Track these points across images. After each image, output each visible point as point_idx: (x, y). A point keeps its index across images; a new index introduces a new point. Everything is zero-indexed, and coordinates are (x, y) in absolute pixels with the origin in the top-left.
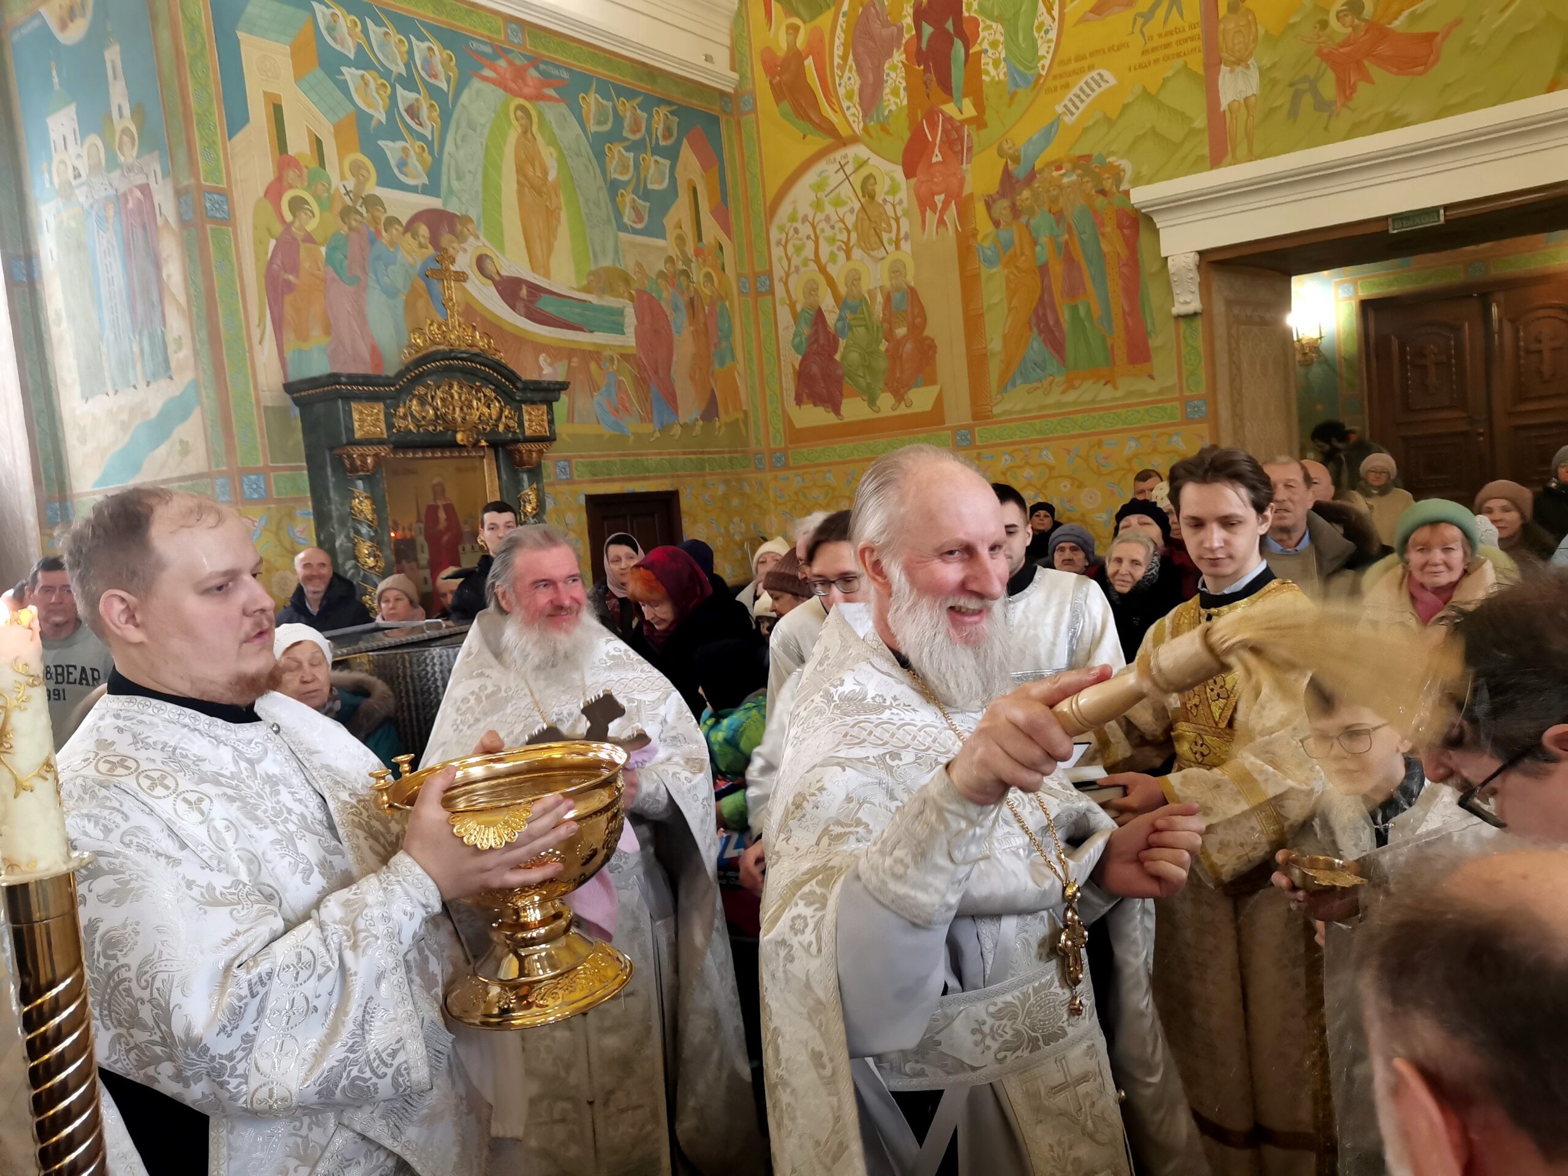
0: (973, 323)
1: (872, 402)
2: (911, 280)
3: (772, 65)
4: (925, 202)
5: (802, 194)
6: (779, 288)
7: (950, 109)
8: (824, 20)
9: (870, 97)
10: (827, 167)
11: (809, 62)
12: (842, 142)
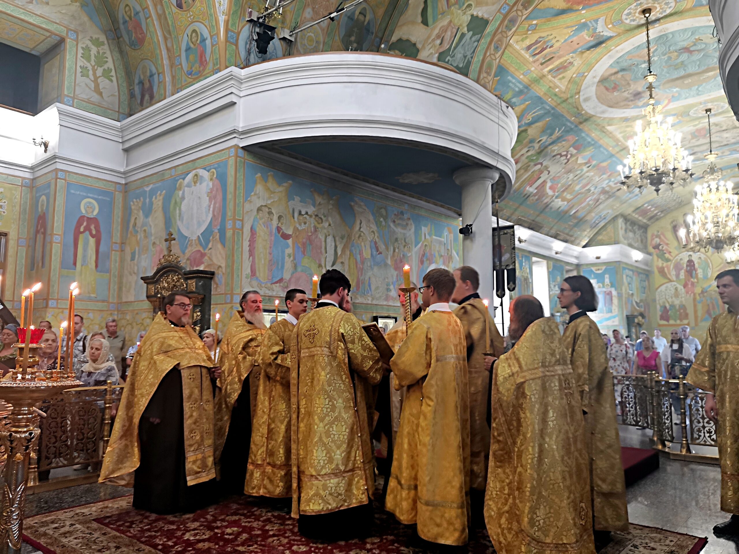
0: (696, 312)
1: (675, 321)
2: (684, 303)
3: (658, 268)
4: (687, 292)
5: (663, 288)
6: (657, 302)
7: (692, 280)
8: (669, 263)
9: (678, 276)
10: (669, 285)
11: (666, 269)
12: (671, 281)
